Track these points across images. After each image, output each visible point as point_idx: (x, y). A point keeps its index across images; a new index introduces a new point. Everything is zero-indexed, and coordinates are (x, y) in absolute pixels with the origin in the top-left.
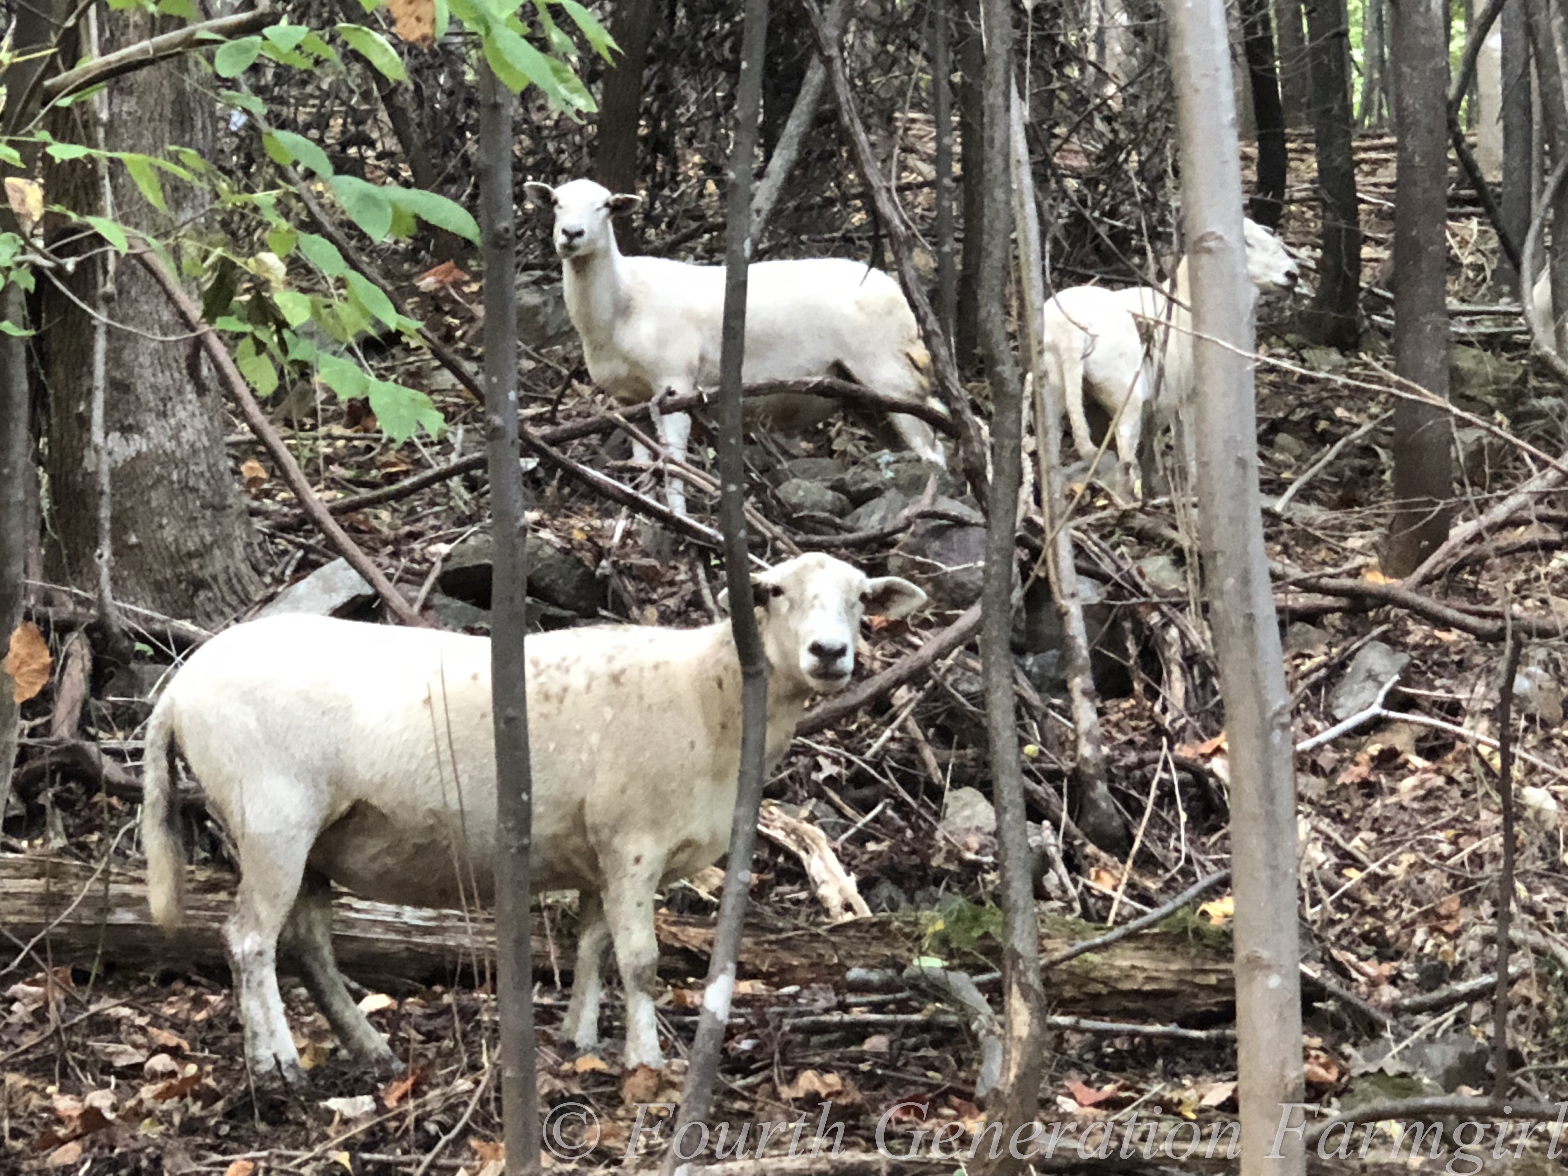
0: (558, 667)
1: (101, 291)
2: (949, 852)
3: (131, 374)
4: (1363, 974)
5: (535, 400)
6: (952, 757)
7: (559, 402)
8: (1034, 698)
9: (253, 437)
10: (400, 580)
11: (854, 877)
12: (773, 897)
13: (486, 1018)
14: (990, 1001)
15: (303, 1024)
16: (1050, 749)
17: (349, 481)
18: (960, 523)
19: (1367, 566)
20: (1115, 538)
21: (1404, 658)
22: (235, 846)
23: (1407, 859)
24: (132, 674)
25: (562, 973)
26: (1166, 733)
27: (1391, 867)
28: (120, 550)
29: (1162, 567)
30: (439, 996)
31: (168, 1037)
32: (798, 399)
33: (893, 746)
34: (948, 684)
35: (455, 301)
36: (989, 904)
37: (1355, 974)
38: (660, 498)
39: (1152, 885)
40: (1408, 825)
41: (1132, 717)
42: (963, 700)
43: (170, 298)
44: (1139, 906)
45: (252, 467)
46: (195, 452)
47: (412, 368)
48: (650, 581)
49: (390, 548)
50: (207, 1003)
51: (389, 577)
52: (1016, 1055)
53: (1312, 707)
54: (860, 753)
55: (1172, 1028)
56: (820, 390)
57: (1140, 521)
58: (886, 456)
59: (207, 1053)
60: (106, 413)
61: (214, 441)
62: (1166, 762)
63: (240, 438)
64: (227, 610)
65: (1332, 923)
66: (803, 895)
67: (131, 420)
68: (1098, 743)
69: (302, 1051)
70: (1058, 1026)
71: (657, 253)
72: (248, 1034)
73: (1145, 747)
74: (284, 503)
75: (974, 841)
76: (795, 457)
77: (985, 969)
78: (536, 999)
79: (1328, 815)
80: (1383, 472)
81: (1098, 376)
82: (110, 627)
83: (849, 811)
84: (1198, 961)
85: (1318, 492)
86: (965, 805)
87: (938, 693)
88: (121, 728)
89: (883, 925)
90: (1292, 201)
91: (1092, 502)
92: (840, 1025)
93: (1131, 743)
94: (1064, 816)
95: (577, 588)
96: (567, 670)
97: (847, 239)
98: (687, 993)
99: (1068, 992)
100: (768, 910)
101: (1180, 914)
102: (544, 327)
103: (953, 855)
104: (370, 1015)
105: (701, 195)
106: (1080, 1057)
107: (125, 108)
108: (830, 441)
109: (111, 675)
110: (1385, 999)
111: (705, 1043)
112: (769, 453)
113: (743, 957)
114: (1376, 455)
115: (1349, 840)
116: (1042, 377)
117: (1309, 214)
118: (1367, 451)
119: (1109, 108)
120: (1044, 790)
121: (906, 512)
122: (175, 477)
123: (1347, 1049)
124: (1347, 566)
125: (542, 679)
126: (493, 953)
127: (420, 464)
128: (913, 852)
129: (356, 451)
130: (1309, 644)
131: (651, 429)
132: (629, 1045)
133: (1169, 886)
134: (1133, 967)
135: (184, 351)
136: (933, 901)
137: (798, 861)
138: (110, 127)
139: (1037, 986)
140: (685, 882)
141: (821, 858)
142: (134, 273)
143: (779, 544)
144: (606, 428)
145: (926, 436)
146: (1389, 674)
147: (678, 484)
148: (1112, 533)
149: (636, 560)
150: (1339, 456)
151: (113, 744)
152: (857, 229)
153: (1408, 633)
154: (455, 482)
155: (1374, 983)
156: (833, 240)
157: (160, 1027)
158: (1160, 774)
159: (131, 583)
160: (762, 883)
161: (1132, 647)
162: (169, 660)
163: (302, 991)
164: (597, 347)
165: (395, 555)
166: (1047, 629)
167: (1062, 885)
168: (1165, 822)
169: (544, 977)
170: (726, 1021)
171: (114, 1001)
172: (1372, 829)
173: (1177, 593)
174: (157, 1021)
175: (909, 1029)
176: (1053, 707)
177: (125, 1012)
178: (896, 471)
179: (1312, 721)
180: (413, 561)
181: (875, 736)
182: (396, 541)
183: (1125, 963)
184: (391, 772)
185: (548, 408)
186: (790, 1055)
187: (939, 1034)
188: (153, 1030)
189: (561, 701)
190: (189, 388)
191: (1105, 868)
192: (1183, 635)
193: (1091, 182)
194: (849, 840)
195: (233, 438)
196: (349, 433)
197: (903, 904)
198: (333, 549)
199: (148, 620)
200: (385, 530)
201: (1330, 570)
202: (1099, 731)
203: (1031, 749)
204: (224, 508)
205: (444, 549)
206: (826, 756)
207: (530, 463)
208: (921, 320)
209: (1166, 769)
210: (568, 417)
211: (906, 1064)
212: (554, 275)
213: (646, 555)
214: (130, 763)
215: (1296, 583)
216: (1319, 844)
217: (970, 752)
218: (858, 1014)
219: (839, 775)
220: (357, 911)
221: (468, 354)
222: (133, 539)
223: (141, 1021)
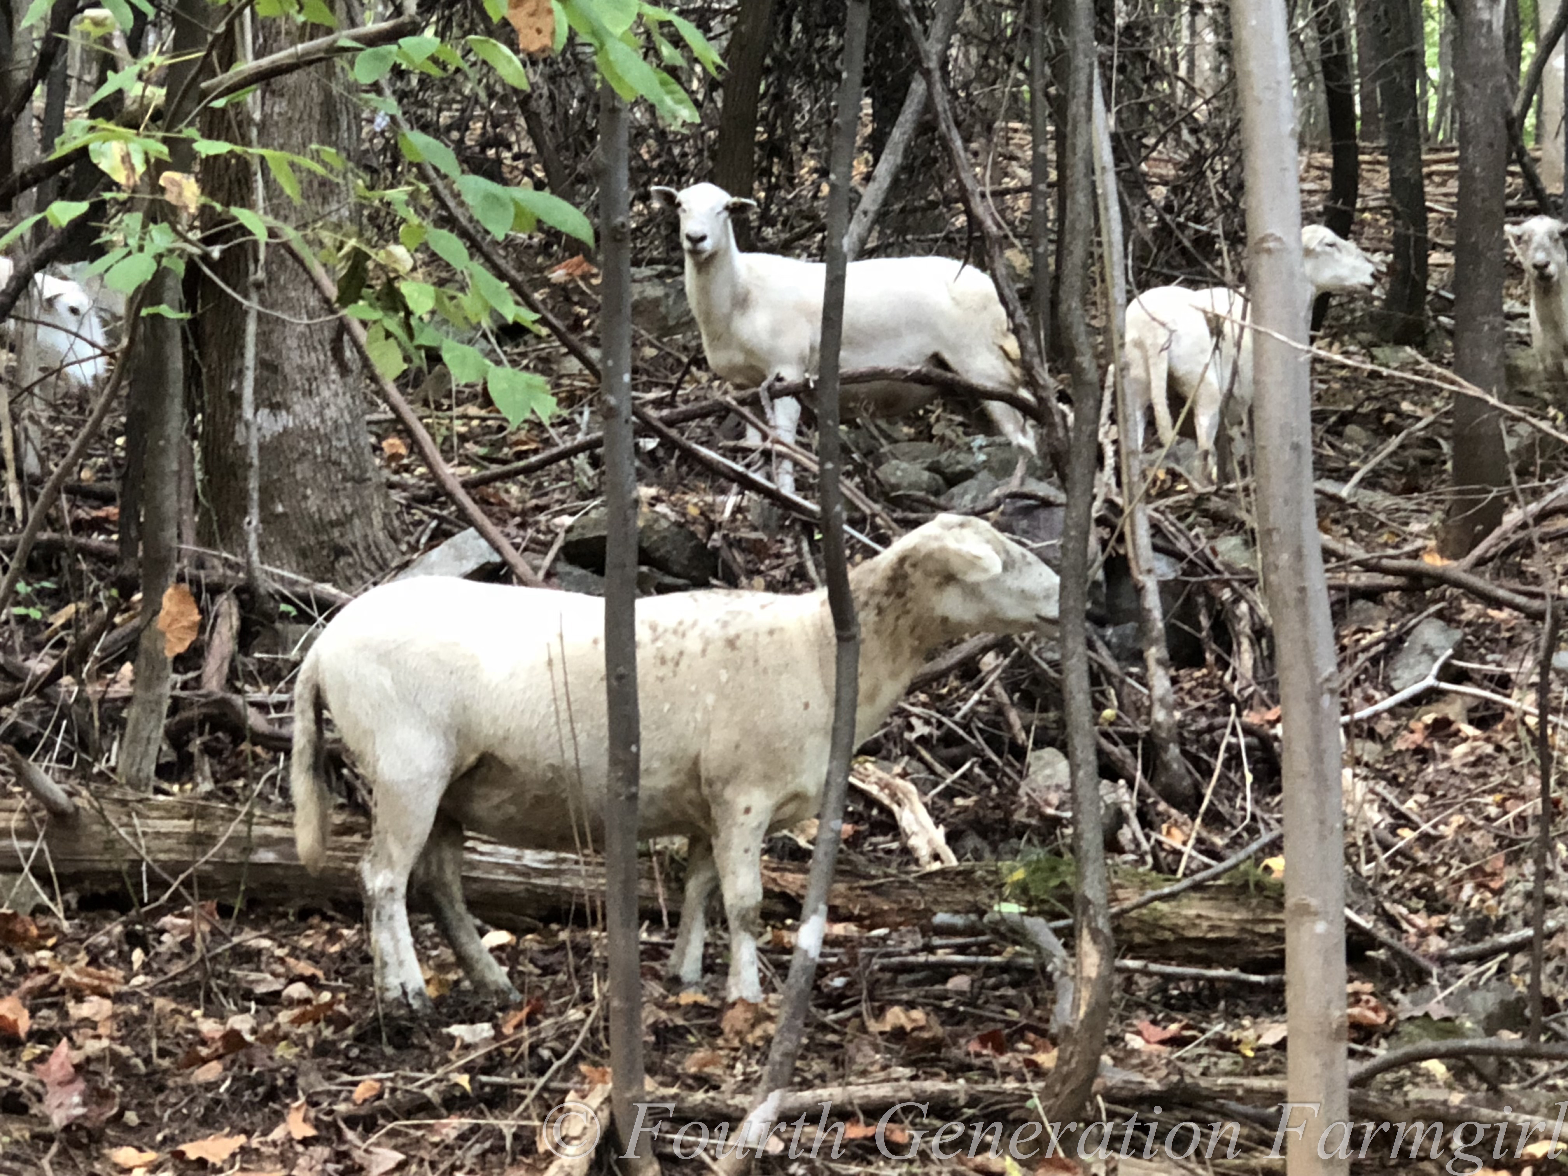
0: (675, 632)
1: (252, 278)
2: (1031, 808)
3: (280, 354)
4: (1413, 925)
5: (657, 385)
6: (1035, 719)
7: (678, 386)
8: (1113, 666)
9: (391, 415)
10: (526, 549)
11: (942, 829)
12: (867, 847)
13: (597, 954)
14: (1065, 945)
15: (429, 958)
16: (1127, 714)
17: (484, 458)
18: (1046, 503)
19: (1424, 548)
20: (1190, 520)
21: (1457, 635)
22: (370, 792)
23: (1457, 820)
24: (276, 632)
25: (670, 914)
26: (1233, 700)
27: (1442, 827)
28: (268, 519)
29: (1235, 547)
30: (555, 934)
31: (305, 968)
32: (898, 386)
33: (982, 709)
34: (1032, 653)
35: (583, 293)
36: (1068, 856)
37: (1405, 926)
38: (769, 477)
39: (1219, 841)
40: (1458, 788)
41: (1203, 685)
42: (1045, 666)
43: (317, 286)
44: (1206, 860)
45: (394, 444)
46: (337, 428)
47: (543, 354)
48: (758, 554)
49: (518, 520)
50: (341, 937)
51: (516, 547)
52: (1085, 994)
53: (1372, 679)
54: (951, 715)
55: (1234, 972)
56: (919, 378)
57: (1216, 504)
58: (980, 440)
59: (340, 982)
60: (255, 392)
61: (356, 418)
62: (1234, 728)
63: (382, 417)
64: (366, 575)
65: (1385, 878)
66: (895, 845)
67: (278, 398)
68: (1170, 709)
69: (428, 982)
70: (1126, 970)
71: (771, 250)
72: (377, 964)
73: (1215, 713)
74: (421, 477)
75: (1054, 798)
76: (895, 441)
77: (1062, 916)
78: (644, 936)
79: (1384, 778)
80: (1444, 462)
81: (1181, 370)
82: (256, 589)
83: (939, 768)
84: (1259, 911)
85: (1384, 481)
86: (1048, 764)
87: (1023, 661)
88: (266, 682)
89: (967, 874)
90: (1363, 210)
91: (1172, 486)
92: (926, 966)
93: (1202, 709)
94: (1139, 774)
95: (690, 559)
96: (684, 635)
97: (949, 239)
98: (785, 933)
99: (1138, 938)
100: (862, 859)
101: (1242, 867)
102: (665, 318)
103: (1034, 810)
104: (492, 950)
105: (815, 197)
106: (1148, 998)
107: (277, 109)
108: (930, 427)
109: (258, 633)
110: (1433, 949)
111: (798, 979)
112: (873, 437)
113: (838, 902)
114: (1439, 446)
115: (1403, 802)
116: (1123, 369)
117: (1383, 221)
118: (1430, 443)
119: (1195, 120)
120: (1120, 751)
121: (996, 493)
122: (319, 451)
123: (1396, 994)
124: (1407, 548)
125: (659, 644)
126: (603, 893)
127: (548, 442)
128: (997, 807)
129: (488, 430)
130: (1371, 620)
131: (761, 413)
132: (731, 980)
133: (1235, 843)
134: (1199, 916)
135: (328, 334)
136: (1016, 852)
137: (891, 814)
138: (263, 127)
139: (1107, 930)
140: (785, 832)
141: (913, 811)
142: (283, 261)
143: (878, 521)
144: (722, 411)
145: (1017, 422)
146: (1444, 648)
147: (787, 465)
148: (1188, 515)
149: (745, 533)
150: (1402, 446)
151: (258, 697)
152: (959, 231)
153: (1463, 611)
154: (581, 460)
155: (1423, 934)
156: (936, 240)
157: (297, 958)
158: (1228, 739)
159: (277, 548)
160: (857, 833)
161: (1204, 621)
162: (311, 620)
163: (430, 927)
164: (715, 338)
165: (522, 526)
166: (1125, 603)
167: (1135, 840)
168: (1232, 782)
169: (652, 917)
170: (818, 960)
171: (255, 933)
172: (1425, 792)
173: (1247, 571)
174: (295, 952)
175: (989, 969)
176: (1131, 675)
177: (266, 943)
178: (989, 455)
179: (1371, 691)
180: (538, 531)
181: (965, 700)
182: (523, 513)
183: (1192, 912)
184: (513, 726)
185: (668, 392)
186: (877, 993)
187: (1016, 975)
188: (291, 961)
189: (677, 664)
190: (333, 369)
191: (1176, 824)
192: (1252, 609)
193: (1177, 189)
194: (939, 794)
195: (375, 417)
196: (483, 413)
197: (987, 855)
198: (465, 520)
199: (295, 583)
200: (514, 504)
201: (1391, 552)
202: (1172, 698)
203: (1108, 713)
204: (365, 480)
205: (567, 520)
206: (919, 717)
207: (650, 444)
208: (1011, 315)
209: (1234, 733)
210: (686, 401)
211: (986, 1002)
212: (676, 269)
213: (755, 529)
214: (273, 715)
215: (1358, 563)
216: (1376, 806)
217: (1052, 715)
218: (941, 955)
219: (931, 735)
220: (482, 854)
221: (595, 342)
222: (280, 509)
223: (280, 952)
